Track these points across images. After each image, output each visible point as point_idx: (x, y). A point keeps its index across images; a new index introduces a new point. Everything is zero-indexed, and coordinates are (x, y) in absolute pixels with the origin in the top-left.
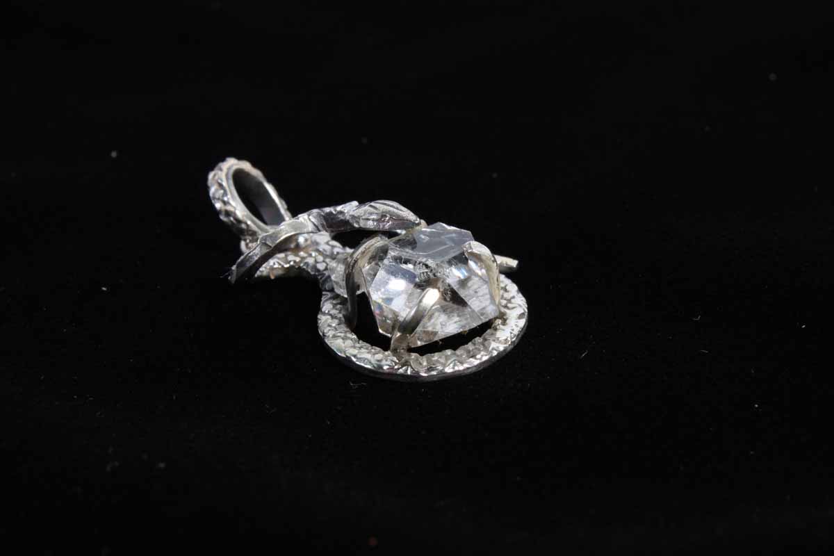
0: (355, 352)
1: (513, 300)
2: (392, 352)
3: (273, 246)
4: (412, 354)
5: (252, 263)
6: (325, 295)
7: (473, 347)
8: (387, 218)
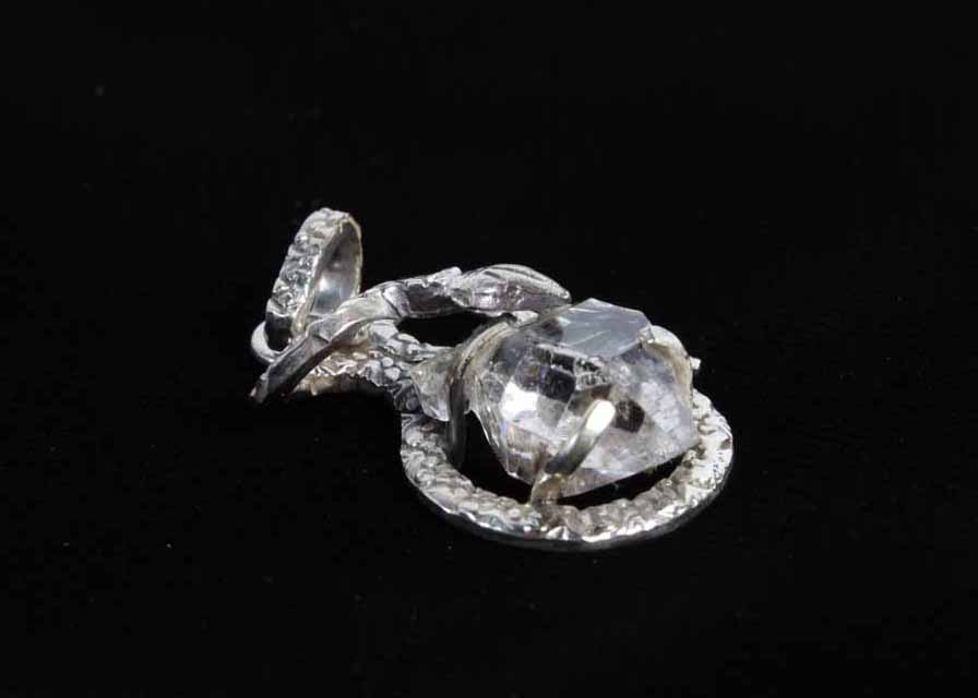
0: (475, 506)
1: (707, 420)
2: (533, 504)
3: (330, 340)
4: (566, 507)
5: (295, 369)
6: (405, 418)
7: (661, 494)
8: (518, 292)
